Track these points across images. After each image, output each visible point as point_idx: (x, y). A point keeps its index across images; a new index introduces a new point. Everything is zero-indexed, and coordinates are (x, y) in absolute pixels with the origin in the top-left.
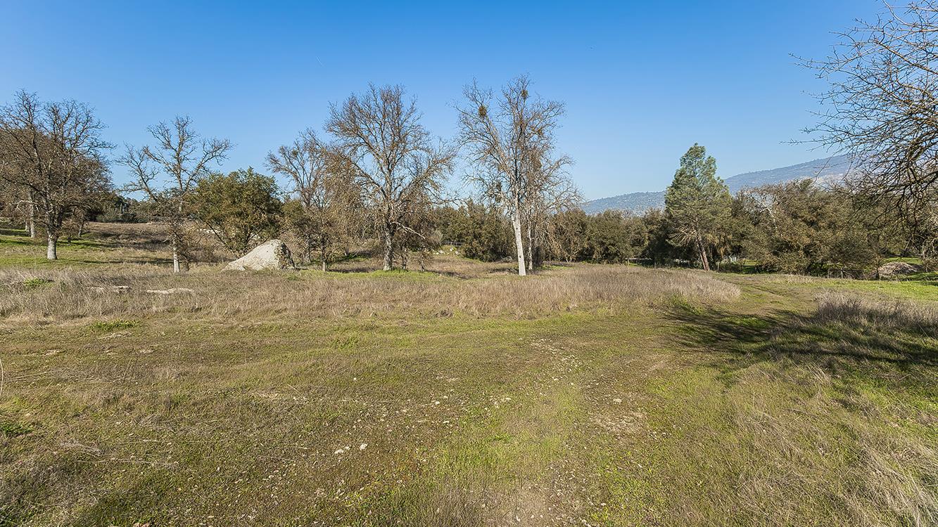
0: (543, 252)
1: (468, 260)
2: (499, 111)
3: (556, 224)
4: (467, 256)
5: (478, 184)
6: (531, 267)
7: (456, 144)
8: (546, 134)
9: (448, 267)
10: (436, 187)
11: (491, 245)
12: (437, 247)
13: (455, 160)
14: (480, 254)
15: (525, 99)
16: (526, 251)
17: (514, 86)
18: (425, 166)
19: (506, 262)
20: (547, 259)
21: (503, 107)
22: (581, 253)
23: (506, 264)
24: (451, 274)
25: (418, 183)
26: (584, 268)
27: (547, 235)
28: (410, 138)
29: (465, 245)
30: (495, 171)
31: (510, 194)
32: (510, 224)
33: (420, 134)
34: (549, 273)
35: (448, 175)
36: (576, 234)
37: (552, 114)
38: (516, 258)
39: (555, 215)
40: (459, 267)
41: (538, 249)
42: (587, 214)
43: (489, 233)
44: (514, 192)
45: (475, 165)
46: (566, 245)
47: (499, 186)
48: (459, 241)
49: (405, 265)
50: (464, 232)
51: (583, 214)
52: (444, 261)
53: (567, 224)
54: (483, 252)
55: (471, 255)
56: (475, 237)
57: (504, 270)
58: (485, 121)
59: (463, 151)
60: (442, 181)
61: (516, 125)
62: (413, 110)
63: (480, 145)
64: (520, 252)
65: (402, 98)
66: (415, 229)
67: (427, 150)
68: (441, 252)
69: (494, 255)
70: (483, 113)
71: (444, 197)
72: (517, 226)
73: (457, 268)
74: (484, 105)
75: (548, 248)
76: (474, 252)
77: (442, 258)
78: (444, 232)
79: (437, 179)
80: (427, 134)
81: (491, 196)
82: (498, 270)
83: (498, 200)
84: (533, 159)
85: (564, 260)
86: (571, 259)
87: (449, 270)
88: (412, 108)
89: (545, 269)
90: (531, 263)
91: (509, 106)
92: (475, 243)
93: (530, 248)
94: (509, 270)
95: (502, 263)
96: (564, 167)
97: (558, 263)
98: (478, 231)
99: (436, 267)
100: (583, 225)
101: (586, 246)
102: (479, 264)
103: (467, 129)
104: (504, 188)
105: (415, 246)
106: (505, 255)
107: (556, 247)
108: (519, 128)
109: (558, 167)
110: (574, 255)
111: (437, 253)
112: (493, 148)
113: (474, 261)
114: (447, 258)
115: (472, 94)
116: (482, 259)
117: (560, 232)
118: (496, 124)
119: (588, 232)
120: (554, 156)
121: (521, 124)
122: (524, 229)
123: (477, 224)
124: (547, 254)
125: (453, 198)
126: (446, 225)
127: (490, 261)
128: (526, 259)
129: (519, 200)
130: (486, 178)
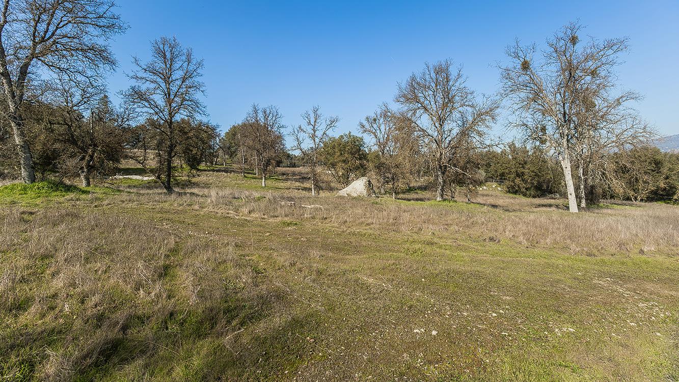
0: (599, 191)
1: (511, 195)
2: (543, 61)
3: (616, 162)
4: (509, 192)
5: (520, 129)
6: (583, 204)
7: (498, 97)
8: (603, 74)
9: (491, 201)
10: (480, 134)
11: (535, 183)
12: (481, 183)
13: (497, 111)
14: (524, 190)
15: (574, 44)
16: (577, 189)
17: (561, 35)
18: (470, 119)
19: (553, 198)
20: (604, 196)
21: (549, 56)
22: (655, 193)
23: (553, 200)
24: (494, 206)
25: (464, 133)
26: (660, 209)
27: (604, 174)
28: (457, 98)
29: (507, 183)
30: (539, 116)
31: (557, 136)
32: (558, 163)
33: (465, 94)
34: (609, 211)
35: (491, 124)
36: (646, 173)
37: (611, 51)
38: (565, 195)
39: (615, 154)
40: (502, 201)
41: (593, 187)
42: (662, 151)
43: (533, 172)
44: (562, 135)
45: (517, 113)
46: (632, 183)
47: (544, 129)
48: (501, 179)
49: (454, 197)
50: (507, 171)
51: (657, 152)
52: (487, 195)
53: (633, 163)
54: (526, 189)
55: (514, 191)
56: (518, 175)
57: (550, 206)
58: (528, 73)
59: (506, 102)
60: (486, 130)
61: (564, 70)
62: (459, 76)
63: (523, 95)
64: (571, 189)
65: (451, 69)
66: (462, 168)
67: (472, 106)
68: (485, 188)
69: (539, 192)
70: (526, 66)
71: (488, 142)
72: (567, 166)
73: (500, 202)
74: (528, 59)
75: (607, 186)
76: (517, 188)
77: (485, 193)
78: (487, 171)
79: (482, 128)
80: (472, 93)
81: (535, 138)
82: (543, 206)
83: (543, 142)
84: (585, 100)
85: (628, 199)
86: (639, 198)
87: (493, 203)
88: (459, 75)
89: (602, 207)
90: (584, 201)
91: (555, 55)
92: (518, 181)
93: (582, 187)
94: (557, 206)
95: (547, 199)
96: (626, 104)
97: (620, 202)
98: (520, 170)
99: (480, 200)
100: (658, 164)
101: (662, 185)
102: (521, 200)
103: (509, 83)
104: (550, 131)
105: (461, 182)
106: (551, 192)
107: (619, 186)
108: (567, 73)
109: (619, 104)
110: (644, 194)
111: (481, 189)
112: (537, 95)
113: (517, 196)
114: (491, 193)
115: (514, 53)
116: (525, 195)
117: (624, 170)
118: (540, 73)
119: (665, 170)
120: (613, 94)
121: (570, 72)
122: (575, 167)
123: (520, 164)
124: (604, 193)
125: (497, 143)
126: (488, 165)
127: (534, 197)
128: (578, 197)
129: (568, 141)
130: (529, 123)
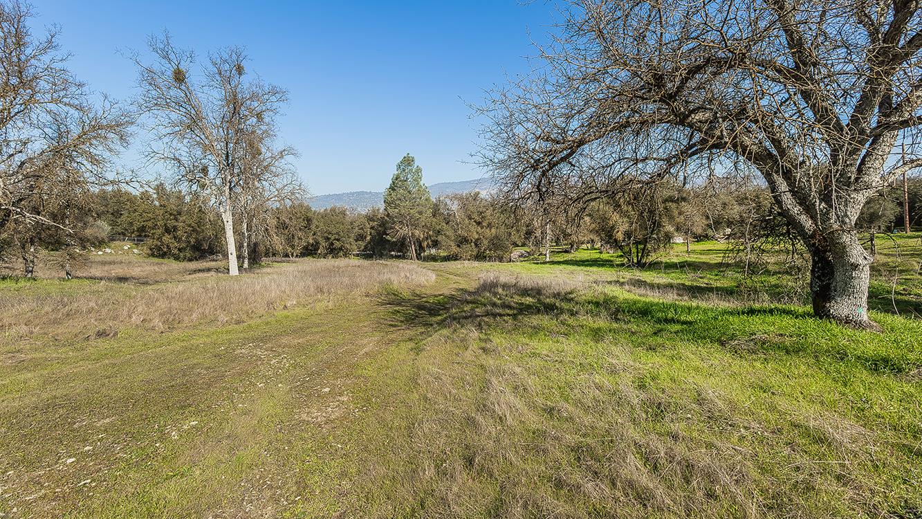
0: (262, 248)
1: (156, 260)
2: (204, 81)
3: (278, 218)
4: (153, 255)
5: (170, 164)
6: (246, 265)
7: (134, 108)
8: (267, 120)
9: (118, 271)
10: (94, 160)
11: (192, 241)
12: (100, 243)
13: (131, 129)
14: (176, 251)
15: (240, 74)
16: (239, 247)
17: (225, 56)
18: (75, 131)
19: (214, 260)
20: (267, 255)
21: (211, 77)
22: (306, 248)
23: (214, 263)
24: (122, 279)
25: (61, 151)
26: (309, 263)
27: (267, 230)
28: (43, 84)
29: (149, 242)
30: (198, 152)
31: (218, 181)
32: (219, 216)
33: (62, 85)
34: (269, 270)
35: (117, 146)
36: (300, 229)
37: (273, 99)
38: (226, 256)
39: (277, 209)
40: (139, 269)
41: (256, 244)
42: (313, 209)
43: (190, 226)
44: (224, 180)
45: (166, 140)
46: (290, 240)
47: (205, 170)
48: (140, 236)
49: (32, 272)
50: (150, 224)
51: (309, 209)
52: (113, 263)
53: (291, 219)
54: (179, 250)
55: (160, 253)
56: (167, 231)
57: (209, 270)
58: (183, 87)
59: (145, 118)
60: (107, 154)
61: (228, 102)
62: (50, 45)
63: (174, 116)
64: (232, 248)
66: (54, 217)
67: (79, 108)
68: (108, 250)
69: (197, 253)
70: (179, 77)
71: (110, 176)
72: (228, 220)
73: (136, 272)
74: (181, 67)
75: (268, 243)
76: (165, 250)
77: (108, 259)
78: (113, 224)
79: (99, 150)
80: (80, 85)
81: (191, 181)
82: (200, 271)
83: (203, 186)
84: (251, 145)
85: (287, 256)
86: (295, 254)
87: (121, 275)
88: (50, 42)
89: (263, 267)
90: (246, 261)
91: (219, 78)
92: (167, 238)
93: (245, 244)
94: (217, 270)
95: (207, 261)
96: (289, 158)
97: (280, 259)
98: (171, 223)
99: (96, 271)
100: (309, 220)
101: (311, 241)
102: (172, 265)
103: (154, 92)
104: (212, 172)
105: (55, 243)
106: (212, 253)
107: (278, 242)
108: (232, 106)
109: (282, 157)
110: (298, 250)
111: (100, 253)
112: (194, 122)
113: (165, 261)
114: (119, 258)
115: (163, 50)
116: (177, 258)
117: (282, 226)
118: (200, 95)
119: (313, 227)
120: (277, 145)
121: (235, 104)
122: (237, 224)
123: (171, 214)
124: (266, 249)
125: (128, 179)
126: (117, 214)
127: (190, 260)
128: (239, 257)
129: (231, 189)
130: (183, 158)
